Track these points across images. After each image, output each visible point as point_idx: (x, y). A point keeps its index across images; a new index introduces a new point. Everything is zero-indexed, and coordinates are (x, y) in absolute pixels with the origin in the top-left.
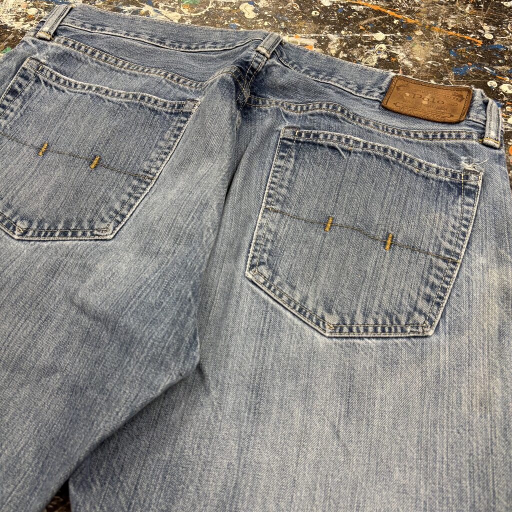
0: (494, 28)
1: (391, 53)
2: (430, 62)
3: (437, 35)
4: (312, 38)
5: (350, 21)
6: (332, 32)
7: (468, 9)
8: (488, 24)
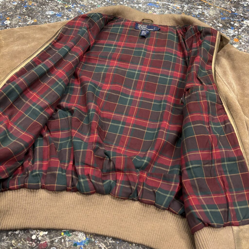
0: (235, 9)
1: (203, 12)
2: (214, 15)
3: (218, 9)
4: (179, 5)
5: (191, 2)
6: (186, 4)
7: (228, 3)
8: (234, 8)
